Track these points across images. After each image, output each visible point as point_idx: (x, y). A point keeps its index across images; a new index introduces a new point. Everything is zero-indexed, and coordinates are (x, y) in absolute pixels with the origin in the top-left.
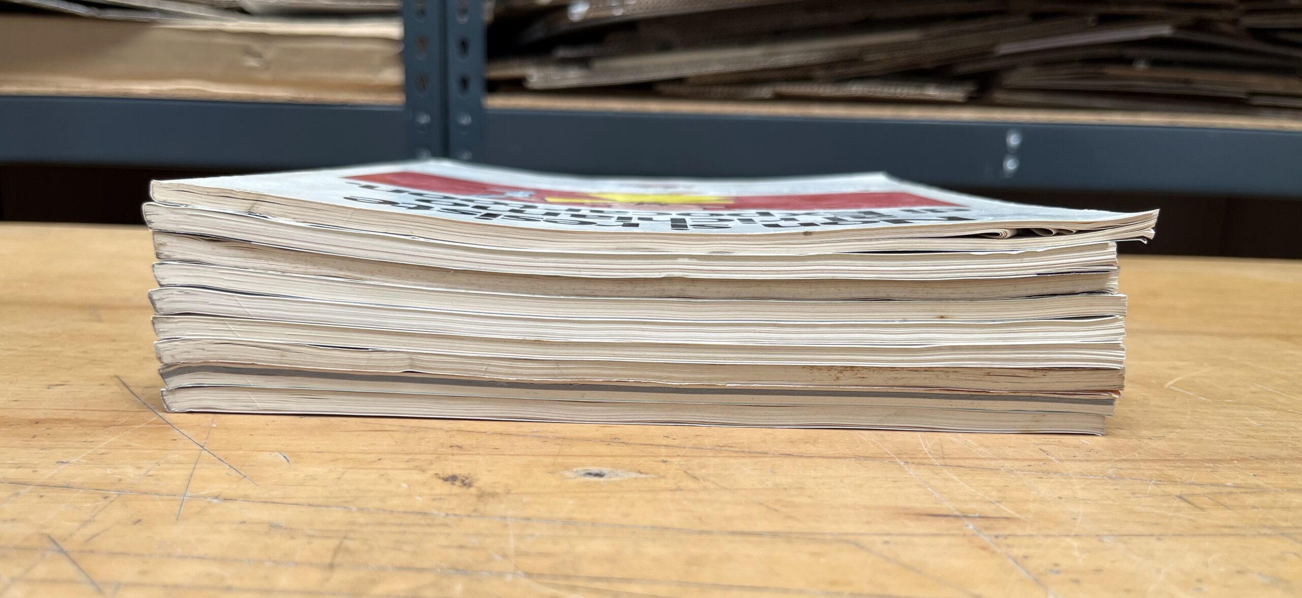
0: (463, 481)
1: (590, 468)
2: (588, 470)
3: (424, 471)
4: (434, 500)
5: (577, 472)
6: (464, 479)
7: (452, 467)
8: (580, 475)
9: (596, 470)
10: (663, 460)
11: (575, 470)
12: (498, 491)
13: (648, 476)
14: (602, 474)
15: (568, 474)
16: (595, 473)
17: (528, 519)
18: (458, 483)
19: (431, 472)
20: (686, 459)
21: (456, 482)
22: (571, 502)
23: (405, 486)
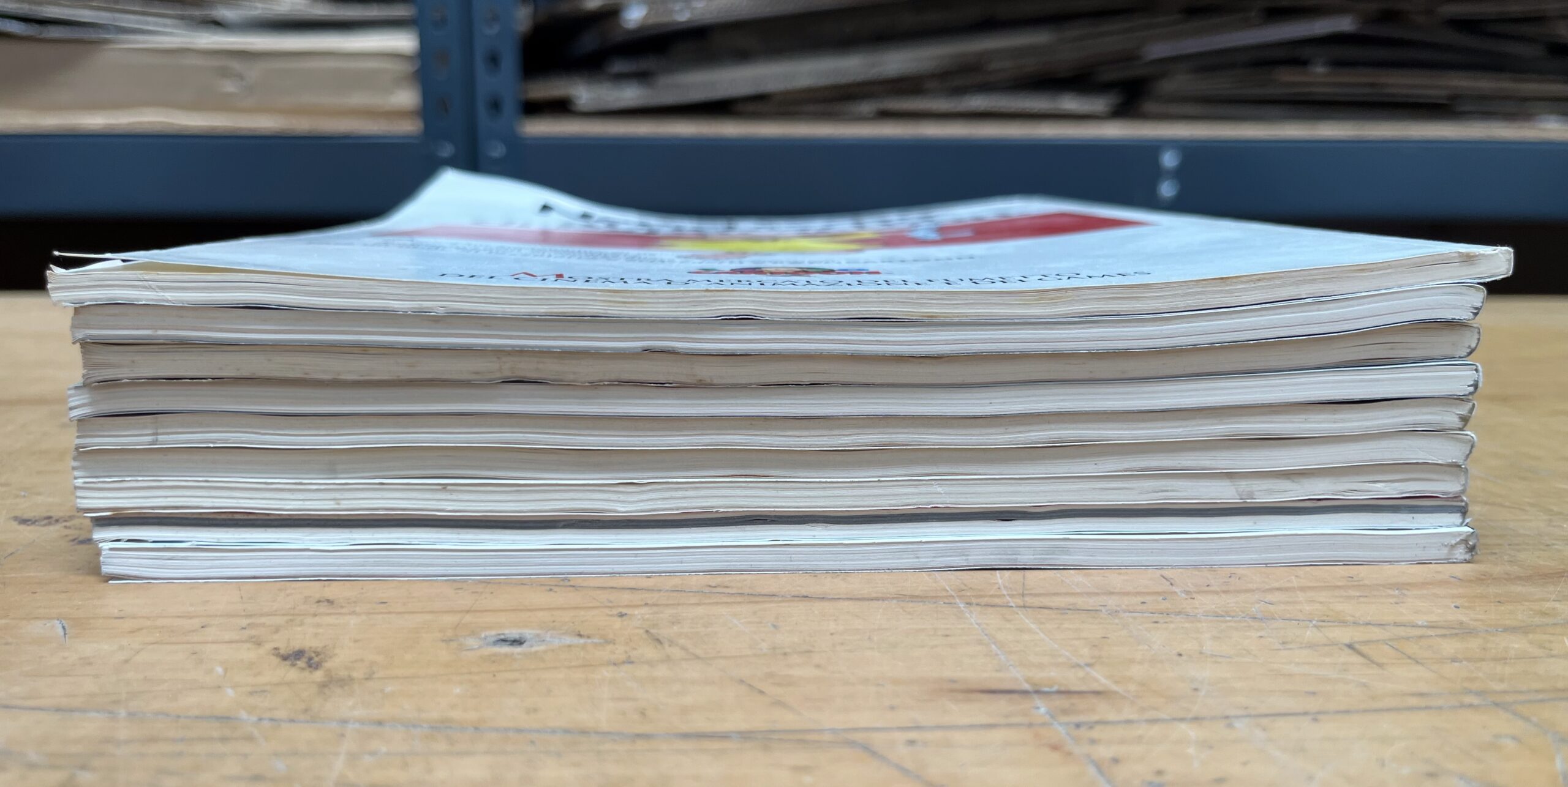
0: (310, 659)
1: (507, 632)
2: (503, 634)
3: (259, 644)
4: (251, 693)
5: (485, 638)
6: (313, 655)
7: (303, 637)
8: (488, 644)
9: (513, 633)
10: (621, 613)
11: (483, 636)
12: (355, 674)
13: (589, 641)
14: (523, 641)
15: (472, 642)
16: (513, 639)
17: (380, 723)
18: (301, 663)
19: (269, 646)
20: (655, 609)
21: (298, 662)
22: (457, 690)
23: (219, 670)
